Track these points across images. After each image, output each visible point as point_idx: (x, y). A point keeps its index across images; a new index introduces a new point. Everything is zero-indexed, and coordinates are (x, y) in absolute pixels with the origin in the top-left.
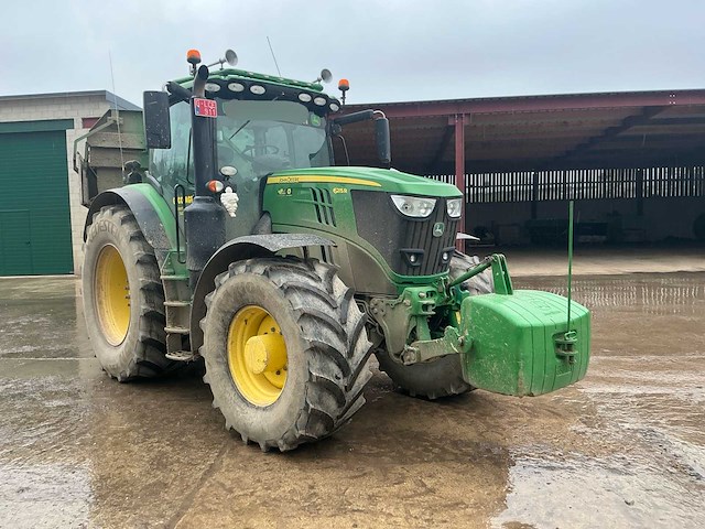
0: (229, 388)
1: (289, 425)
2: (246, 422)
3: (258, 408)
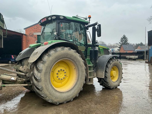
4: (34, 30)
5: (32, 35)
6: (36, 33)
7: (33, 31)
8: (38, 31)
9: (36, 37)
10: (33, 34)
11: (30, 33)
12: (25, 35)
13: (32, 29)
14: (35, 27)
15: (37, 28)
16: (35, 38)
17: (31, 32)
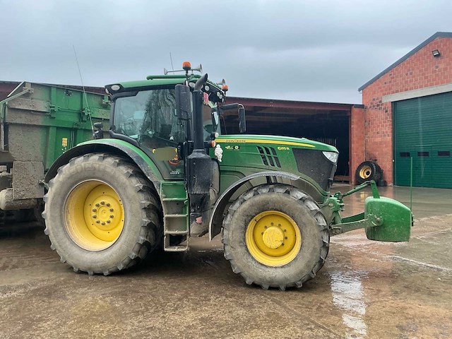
0: (250, 260)
1: (307, 272)
2: (271, 276)
3: (276, 268)
4: (385, 87)
5: (378, 105)
6: (389, 96)
7: (382, 91)
8: (394, 89)
9: (389, 109)
10: (380, 102)
11: (374, 99)
12: (362, 106)
13: (378, 85)
14: (387, 78)
15: (390, 82)
16: (386, 112)
17: (375, 96)
